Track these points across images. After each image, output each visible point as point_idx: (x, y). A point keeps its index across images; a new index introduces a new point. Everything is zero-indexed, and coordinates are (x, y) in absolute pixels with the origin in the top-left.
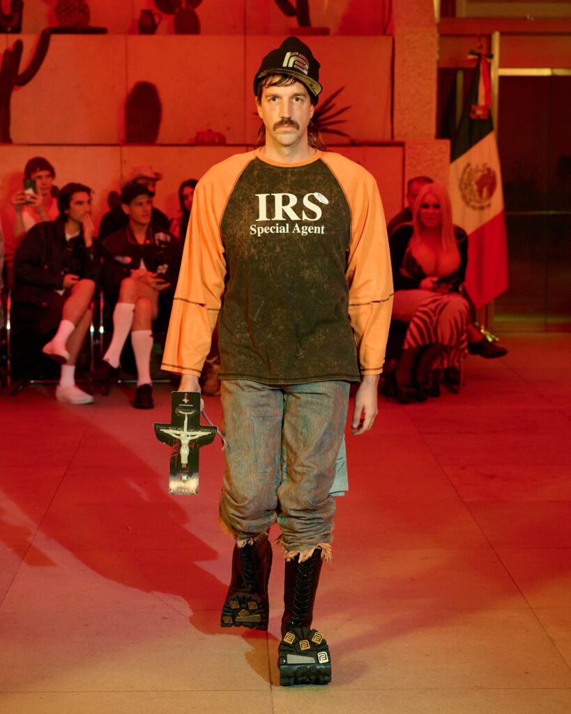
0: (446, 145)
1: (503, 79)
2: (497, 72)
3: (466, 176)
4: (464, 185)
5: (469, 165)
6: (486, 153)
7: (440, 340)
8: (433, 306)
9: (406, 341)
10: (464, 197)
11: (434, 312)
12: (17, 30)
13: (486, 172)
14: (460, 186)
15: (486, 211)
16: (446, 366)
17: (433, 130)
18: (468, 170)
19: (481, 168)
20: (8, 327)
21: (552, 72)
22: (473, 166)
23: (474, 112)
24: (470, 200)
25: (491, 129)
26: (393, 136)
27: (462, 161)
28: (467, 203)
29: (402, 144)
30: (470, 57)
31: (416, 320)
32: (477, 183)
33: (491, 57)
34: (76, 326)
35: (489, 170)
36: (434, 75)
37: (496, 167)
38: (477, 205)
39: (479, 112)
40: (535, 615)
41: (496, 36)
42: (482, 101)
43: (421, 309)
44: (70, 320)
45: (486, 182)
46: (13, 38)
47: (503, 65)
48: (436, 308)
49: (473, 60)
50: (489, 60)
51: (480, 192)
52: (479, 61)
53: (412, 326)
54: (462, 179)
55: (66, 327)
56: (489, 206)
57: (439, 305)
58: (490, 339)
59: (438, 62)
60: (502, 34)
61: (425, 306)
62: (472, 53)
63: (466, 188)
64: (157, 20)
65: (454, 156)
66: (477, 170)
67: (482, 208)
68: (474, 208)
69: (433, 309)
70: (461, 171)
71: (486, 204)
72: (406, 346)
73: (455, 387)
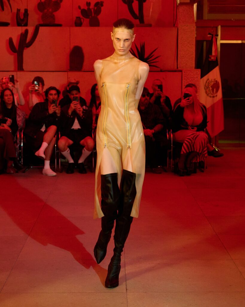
0: (199, 71)
1: (222, 45)
2: (220, 42)
3: (207, 84)
4: (206, 88)
5: (208, 79)
6: (215, 74)
7: (195, 150)
8: (192, 136)
9: (182, 150)
10: (206, 92)
11: (193, 138)
12: (26, 25)
13: (215, 82)
14: (205, 88)
15: (215, 98)
16: (198, 161)
17: (194, 65)
18: (208, 82)
19: (213, 80)
20: (22, 145)
21: (242, 42)
22: (210, 80)
23: (211, 58)
24: (209, 93)
25: (217, 65)
26: (177, 68)
27: (205, 78)
28: (208, 95)
29: (181, 71)
30: (209, 36)
31: (186, 142)
32: (211, 87)
33: (217, 35)
34: (49, 144)
35: (216, 81)
36: (194, 43)
37: (219, 80)
38: (212, 96)
39: (212, 58)
40: (234, 262)
41: (219, 27)
42: (213, 54)
43: (188, 137)
44: (46, 142)
45: (215, 86)
46: (24, 28)
47: (222, 39)
48: (194, 137)
49: (210, 37)
50: (216, 37)
51: (213, 90)
52: (212, 38)
53: (184, 144)
54: (205, 85)
55: (45, 145)
56: (216, 96)
57: (195, 136)
58: (217, 150)
59: (196, 38)
60: (221, 27)
61: (189, 136)
62: (209, 34)
63: (207, 89)
64: (82, 20)
65: (202, 76)
66: (212, 82)
67: (213, 97)
68: (210, 97)
69: (193, 137)
70: (205, 82)
71: (215, 95)
72: (182, 153)
73: (203, 169)
